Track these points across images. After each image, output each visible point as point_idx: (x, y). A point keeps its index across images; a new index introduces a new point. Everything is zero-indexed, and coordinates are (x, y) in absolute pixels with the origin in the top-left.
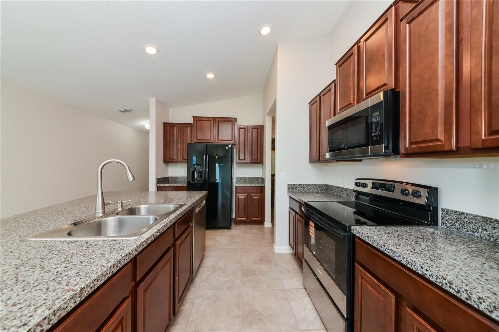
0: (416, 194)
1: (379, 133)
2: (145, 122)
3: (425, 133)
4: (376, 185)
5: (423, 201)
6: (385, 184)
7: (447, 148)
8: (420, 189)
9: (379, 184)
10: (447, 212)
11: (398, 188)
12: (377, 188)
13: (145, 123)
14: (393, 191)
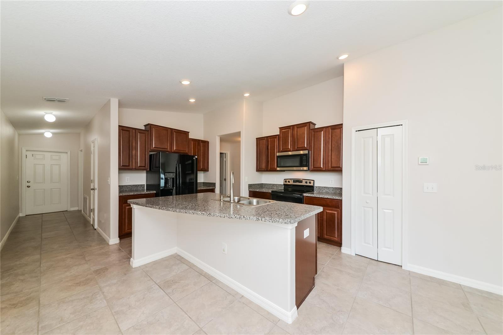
0: (310, 183)
1: (306, 163)
2: (45, 112)
3: (318, 165)
4: (295, 181)
5: (312, 184)
6: (299, 180)
7: (323, 170)
8: (311, 181)
9: (296, 181)
10: (316, 187)
11: (304, 181)
12: (296, 182)
13: (45, 114)
14: (302, 182)
